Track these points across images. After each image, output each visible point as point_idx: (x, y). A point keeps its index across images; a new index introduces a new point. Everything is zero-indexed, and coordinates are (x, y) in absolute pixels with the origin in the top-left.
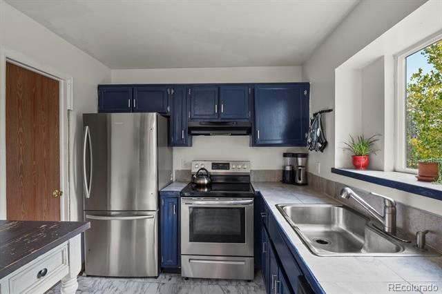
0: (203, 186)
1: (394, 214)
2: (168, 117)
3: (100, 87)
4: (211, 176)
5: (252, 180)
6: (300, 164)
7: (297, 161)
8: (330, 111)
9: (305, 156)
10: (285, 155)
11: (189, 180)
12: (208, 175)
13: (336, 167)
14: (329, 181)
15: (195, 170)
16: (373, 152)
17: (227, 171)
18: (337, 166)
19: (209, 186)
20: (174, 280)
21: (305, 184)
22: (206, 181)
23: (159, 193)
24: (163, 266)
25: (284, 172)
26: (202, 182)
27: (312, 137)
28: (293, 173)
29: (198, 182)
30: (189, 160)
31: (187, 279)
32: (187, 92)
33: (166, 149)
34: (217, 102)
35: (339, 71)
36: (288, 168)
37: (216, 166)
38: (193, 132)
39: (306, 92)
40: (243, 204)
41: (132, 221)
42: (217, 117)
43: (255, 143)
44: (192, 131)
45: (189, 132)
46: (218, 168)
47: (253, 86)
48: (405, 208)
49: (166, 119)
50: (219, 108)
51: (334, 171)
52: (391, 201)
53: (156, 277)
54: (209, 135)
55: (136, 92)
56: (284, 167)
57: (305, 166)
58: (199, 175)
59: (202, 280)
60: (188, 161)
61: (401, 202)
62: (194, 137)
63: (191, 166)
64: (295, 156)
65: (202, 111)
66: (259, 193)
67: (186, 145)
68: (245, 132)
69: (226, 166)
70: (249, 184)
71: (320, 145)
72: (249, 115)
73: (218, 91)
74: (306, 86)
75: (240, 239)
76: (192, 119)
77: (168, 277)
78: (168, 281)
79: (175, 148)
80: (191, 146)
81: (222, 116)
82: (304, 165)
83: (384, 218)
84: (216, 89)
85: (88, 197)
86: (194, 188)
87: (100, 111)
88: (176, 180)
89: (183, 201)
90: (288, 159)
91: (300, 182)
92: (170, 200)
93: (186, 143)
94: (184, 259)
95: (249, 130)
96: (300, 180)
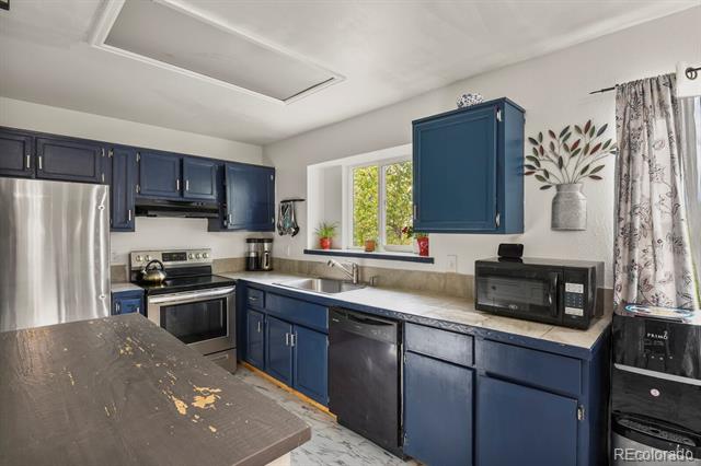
0: (158, 282)
6: (265, 250)
7: (263, 246)
8: (302, 200)
9: (271, 241)
10: (249, 241)
14: (301, 262)
16: (334, 235)
17: (184, 262)
18: (309, 247)
21: (270, 270)
25: (248, 259)
26: (156, 277)
28: (258, 260)
32: (134, 158)
34: (179, 176)
36: (253, 255)
39: (271, 177)
42: (177, 194)
46: (172, 260)
48: (362, 267)
50: (183, 185)
51: (306, 252)
56: (248, 253)
57: (270, 251)
58: (151, 270)
61: (359, 264)
64: (261, 241)
69: (181, 256)
70: (211, 275)
74: (272, 171)
81: (186, 195)
84: (176, 160)
90: (253, 245)
91: (266, 267)
96: (267, 265)
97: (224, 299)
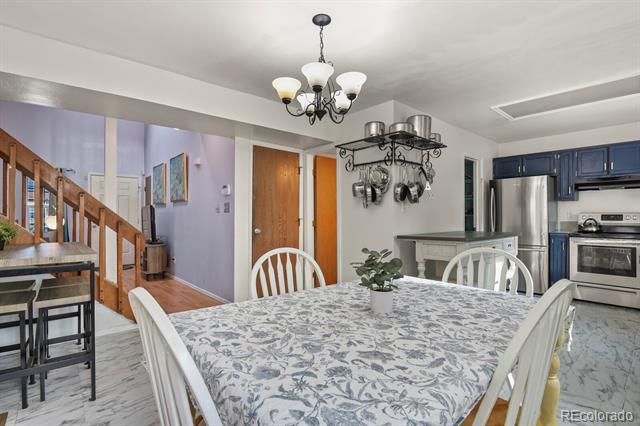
0: (591, 232)
2: (555, 177)
3: (494, 160)
4: (601, 226)
11: (576, 229)
12: (597, 225)
15: (581, 222)
17: (620, 222)
19: (597, 232)
26: (590, 229)
29: (586, 229)
30: (575, 213)
32: (573, 155)
33: (553, 203)
37: (606, 217)
38: (580, 188)
40: (633, 244)
42: (605, 173)
44: (578, 187)
45: (576, 188)
49: (552, 179)
50: (609, 166)
54: (597, 189)
55: (525, 161)
58: (587, 225)
59: (590, 302)
62: (580, 193)
63: (577, 218)
65: (590, 169)
67: (573, 200)
69: (619, 217)
73: (608, 152)
76: (579, 177)
79: (559, 202)
80: (577, 200)
86: (583, 233)
87: (494, 178)
88: (561, 230)
89: (572, 240)
93: (572, 198)
97: (634, 249)
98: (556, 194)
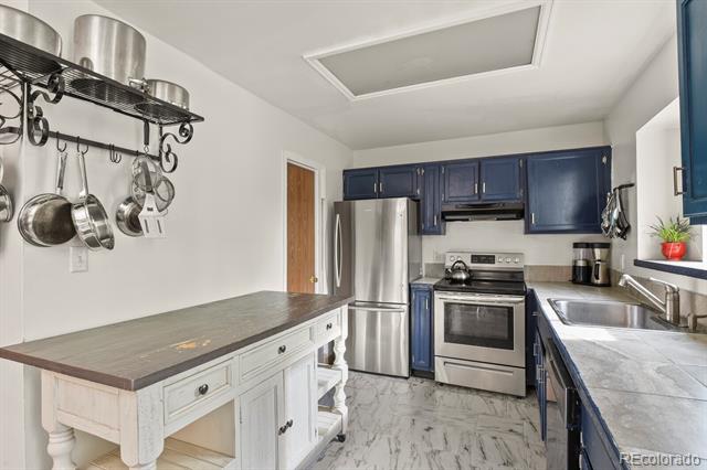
0: (461, 281)
1: (676, 301)
2: (418, 201)
3: (345, 171)
4: (470, 271)
5: (526, 278)
6: (598, 257)
7: (594, 253)
8: (632, 185)
9: (606, 246)
10: (576, 245)
11: (443, 275)
12: (466, 270)
13: (640, 258)
15: (449, 264)
17: (492, 266)
18: (641, 256)
19: (467, 281)
20: (426, 383)
21: (606, 285)
22: (464, 276)
23: (409, 285)
24: (414, 367)
25: (575, 268)
26: (458, 277)
27: (609, 220)
28: (589, 271)
29: (454, 276)
31: (442, 384)
32: (440, 171)
33: (416, 238)
34: (477, 180)
35: (642, 135)
36: (581, 264)
37: (476, 258)
38: (447, 217)
39: (604, 160)
40: (510, 302)
41: (375, 312)
42: (477, 198)
43: (529, 230)
44: (445, 216)
45: (443, 217)
46: (479, 262)
47: (525, 157)
50: (480, 188)
51: (638, 263)
52: (673, 288)
53: (406, 378)
54: (467, 220)
55: (382, 176)
56: (575, 262)
57: (607, 260)
58: (455, 270)
59: (459, 387)
60: (441, 252)
61: (689, 289)
62: (448, 224)
63: (445, 258)
64: (591, 246)
65: (459, 191)
66: (532, 290)
67: (440, 234)
68: (514, 216)
69: (490, 259)
70: (523, 282)
71: (619, 231)
72: (520, 194)
73: (479, 168)
74: (606, 151)
75: (507, 343)
76: (446, 202)
77: (420, 380)
78: (420, 385)
79: (424, 237)
80: (445, 234)
81: (483, 197)
82: (604, 259)
83: (665, 306)
84: (476, 165)
85: (338, 285)
86: (450, 283)
87: (345, 199)
88: (426, 276)
89: (437, 295)
90: (581, 251)
91: (599, 282)
92: (421, 294)
93: (439, 232)
94: (438, 362)
95: (520, 214)
96: (597, 278)
97: (510, 310)
98: (420, 226)
